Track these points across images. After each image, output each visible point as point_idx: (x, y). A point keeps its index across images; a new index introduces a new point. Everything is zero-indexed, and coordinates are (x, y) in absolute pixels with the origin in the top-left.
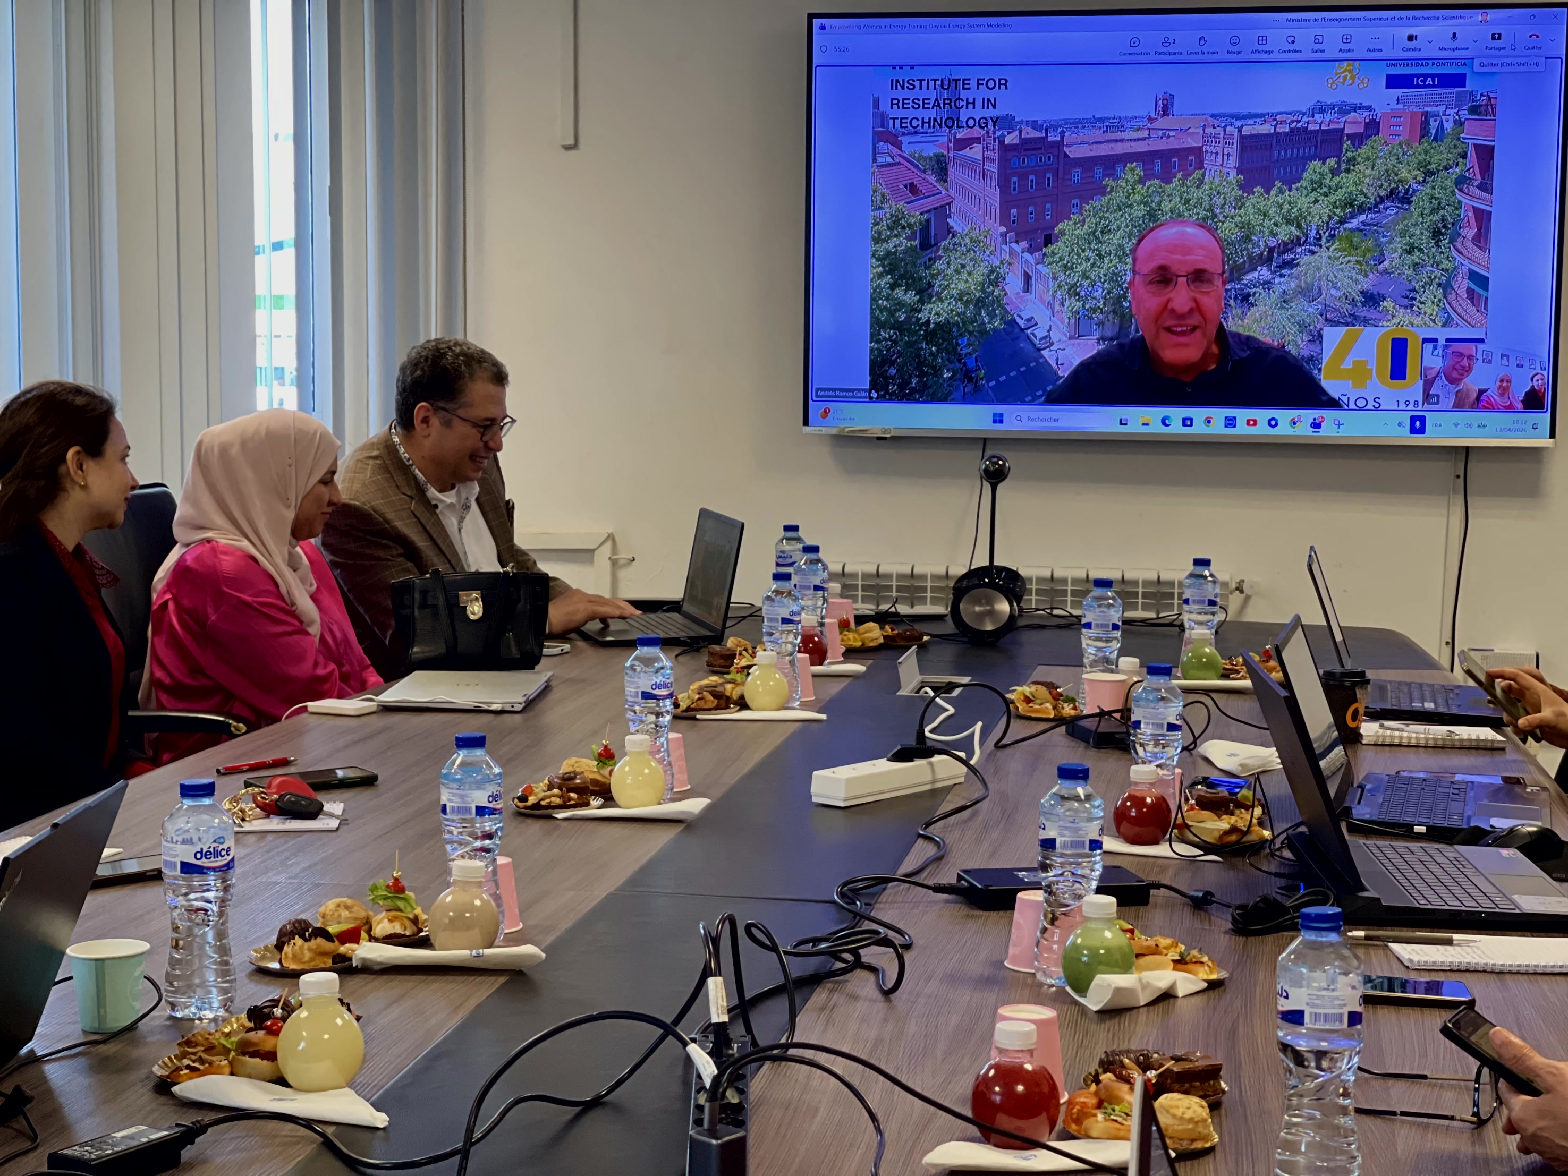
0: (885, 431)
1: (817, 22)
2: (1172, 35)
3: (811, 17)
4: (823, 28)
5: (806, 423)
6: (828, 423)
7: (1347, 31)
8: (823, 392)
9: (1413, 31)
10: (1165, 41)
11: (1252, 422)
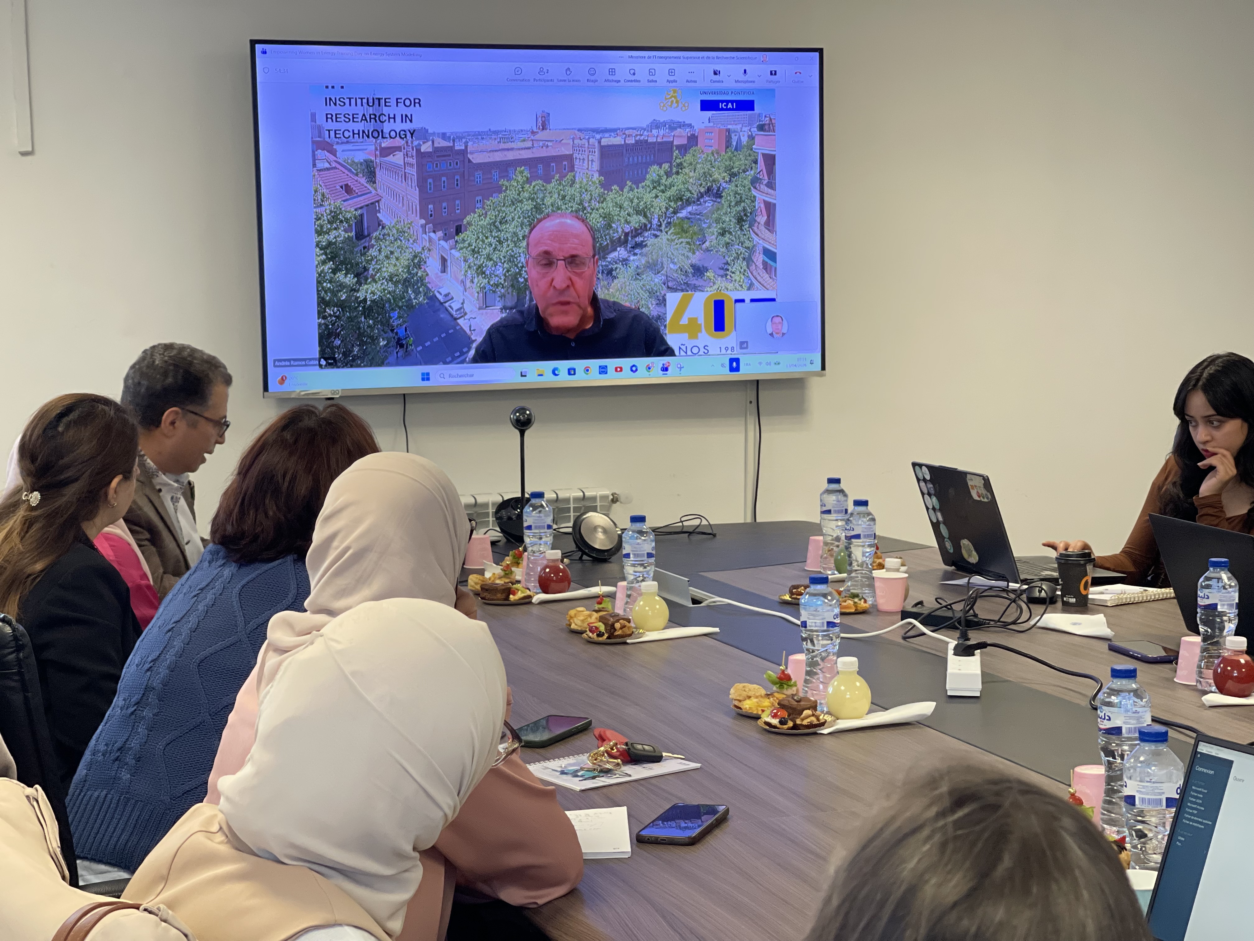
0: (334, 392)
1: (258, 47)
2: (545, 66)
3: (253, 43)
4: (264, 52)
5: (266, 388)
6: (286, 387)
7: (671, 66)
8: (280, 362)
9: (717, 68)
10: (541, 71)
11: (619, 369)
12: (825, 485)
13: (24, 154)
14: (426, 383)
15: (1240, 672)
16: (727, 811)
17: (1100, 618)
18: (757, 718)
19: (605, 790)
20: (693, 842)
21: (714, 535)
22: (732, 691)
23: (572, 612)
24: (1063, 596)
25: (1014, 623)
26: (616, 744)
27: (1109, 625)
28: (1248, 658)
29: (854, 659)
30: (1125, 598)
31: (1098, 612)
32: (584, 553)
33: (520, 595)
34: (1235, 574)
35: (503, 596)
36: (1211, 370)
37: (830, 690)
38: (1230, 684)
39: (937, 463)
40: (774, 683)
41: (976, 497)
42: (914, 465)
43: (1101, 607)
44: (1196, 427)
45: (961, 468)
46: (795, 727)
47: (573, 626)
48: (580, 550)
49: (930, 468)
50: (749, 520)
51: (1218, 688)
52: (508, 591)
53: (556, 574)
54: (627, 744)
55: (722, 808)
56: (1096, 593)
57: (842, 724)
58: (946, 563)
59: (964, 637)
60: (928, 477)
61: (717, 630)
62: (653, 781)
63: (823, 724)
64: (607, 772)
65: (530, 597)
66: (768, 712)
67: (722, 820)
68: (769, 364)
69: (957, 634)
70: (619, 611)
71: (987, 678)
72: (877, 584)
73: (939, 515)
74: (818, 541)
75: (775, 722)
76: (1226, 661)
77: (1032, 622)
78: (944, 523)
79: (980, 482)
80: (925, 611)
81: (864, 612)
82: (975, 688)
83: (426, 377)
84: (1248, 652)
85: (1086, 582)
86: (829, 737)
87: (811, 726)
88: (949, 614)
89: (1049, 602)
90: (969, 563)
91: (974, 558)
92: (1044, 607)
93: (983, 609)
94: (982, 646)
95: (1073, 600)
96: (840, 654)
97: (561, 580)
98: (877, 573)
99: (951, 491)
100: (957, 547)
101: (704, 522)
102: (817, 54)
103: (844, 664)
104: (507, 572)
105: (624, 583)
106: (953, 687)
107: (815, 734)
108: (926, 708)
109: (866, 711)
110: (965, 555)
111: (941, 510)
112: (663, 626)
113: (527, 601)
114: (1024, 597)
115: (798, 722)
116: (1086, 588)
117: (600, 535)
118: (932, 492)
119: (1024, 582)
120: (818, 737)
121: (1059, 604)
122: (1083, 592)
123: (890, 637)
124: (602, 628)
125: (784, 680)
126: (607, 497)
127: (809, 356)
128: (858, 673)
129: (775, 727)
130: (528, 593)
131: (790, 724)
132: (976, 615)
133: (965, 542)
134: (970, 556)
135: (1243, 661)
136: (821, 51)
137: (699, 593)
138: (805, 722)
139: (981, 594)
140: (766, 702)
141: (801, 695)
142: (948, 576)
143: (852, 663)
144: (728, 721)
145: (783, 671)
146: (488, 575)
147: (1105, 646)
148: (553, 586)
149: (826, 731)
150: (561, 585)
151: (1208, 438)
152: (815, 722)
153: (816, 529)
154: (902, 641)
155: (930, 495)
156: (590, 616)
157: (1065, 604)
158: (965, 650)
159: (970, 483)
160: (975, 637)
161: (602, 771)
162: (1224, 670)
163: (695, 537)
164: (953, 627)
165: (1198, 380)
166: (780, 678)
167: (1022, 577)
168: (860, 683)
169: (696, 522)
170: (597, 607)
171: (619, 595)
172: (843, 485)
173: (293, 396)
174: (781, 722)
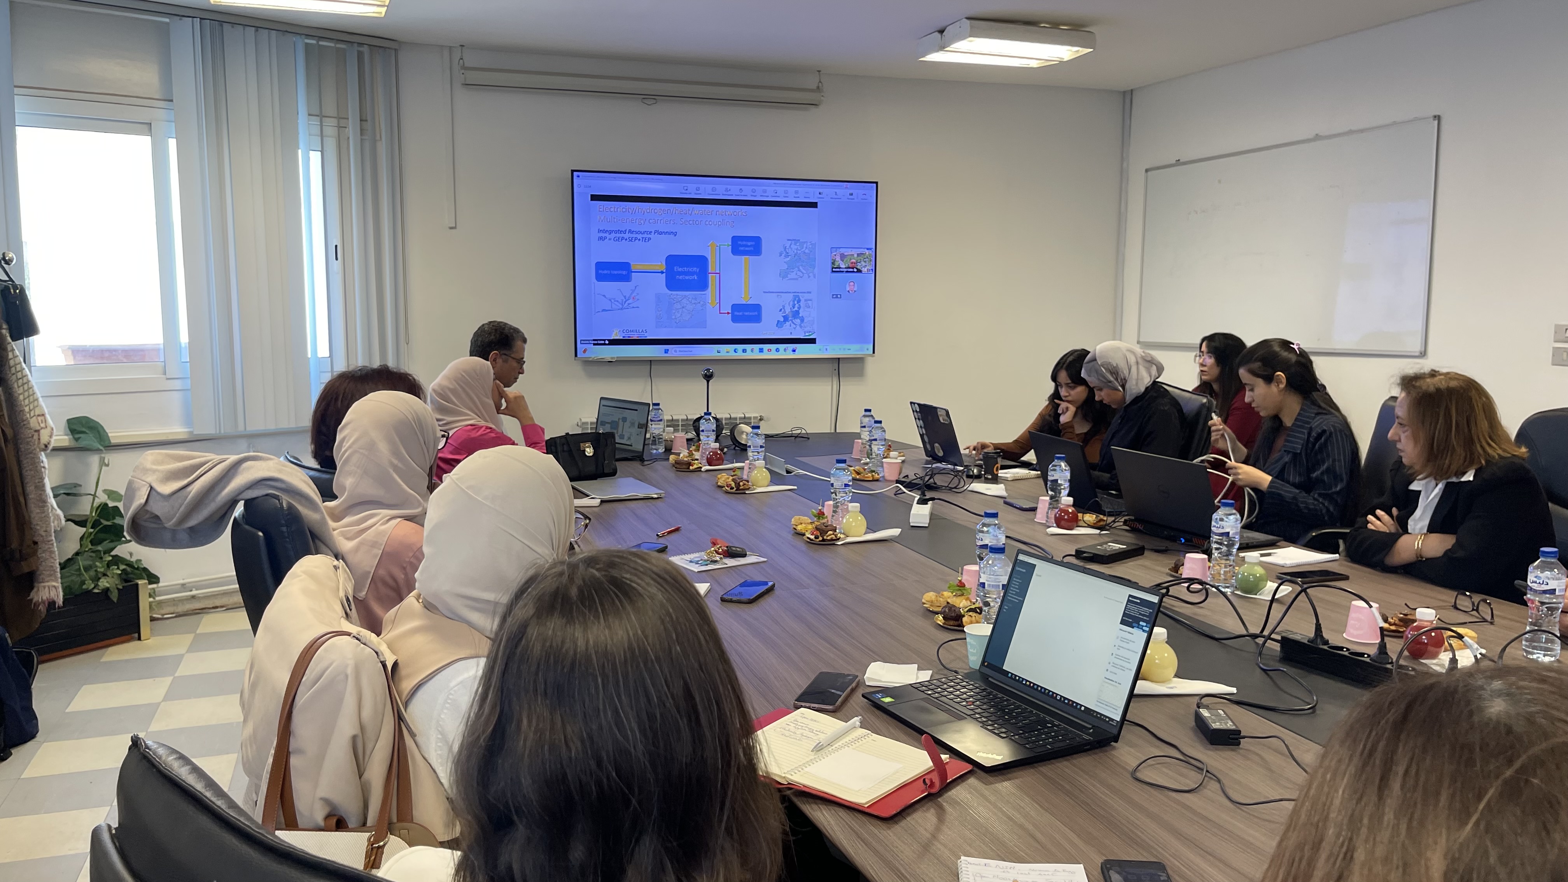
0: (612, 358)
1: (575, 173)
2: (729, 187)
3: (573, 171)
4: (578, 176)
5: (576, 355)
6: (587, 355)
7: (797, 189)
8: (584, 342)
9: (821, 191)
10: (727, 190)
11: (769, 350)
12: (864, 413)
13: (451, 228)
14: (666, 355)
15: (1068, 516)
16: (774, 586)
17: (1002, 486)
18: (804, 535)
19: (711, 572)
20: (751, 602)
21: (808, 438)
22: (793, 520)
23: (719, 476)
24: (985, 474)
25: (955, 488)
26: (721, 547)
27: (1006, 490)
28: (1073, 509)
29: (858, 505)
30: (1018, 476)
31: (1001, 483)
32: (736, 446)
33: (695, 466)
34: (1069, 463)
35: (687, 467)
36: (1071, 358)
37: (845, 521)
38: (1063, 523)
39: (922, 403)
40: (815, 516)
41: (942, 421)
42: (911, 403)
43: (1005, 481)
44: (1062, 387)
45: (935, 405)
46: (823, 540)
47: (719, 484)
48: (734, 444)
49: (919, 404)
50: (833, 431)
51: (1056, 523)
52: (689, 464)
53: (716, 456)
54: (727, 547)
55: (770, 584)
56: (1002, 473)
57: (849, 540)
58: (927, 456)
59: (923, 494)
60: (918, 410)
61: (796, 487)
62: (739, 568)
63: (838, 539)
64: (715, 562)
65: (701, 468)
66: (809, 531)
67: (771, 589)
68: (844, 349)
69: (920, 493)
70: (745, 477)
71: (932, 516)
72: (885, 465)
73: (924, 430)
74: (858, 442)
75: (812, 537)
76: (1061, 510)
77: (965, 488)
78: (926, 434)
79: (944, 413)
80: (908, 480)
81: (877, 480)
82: (925, 522)
83: (666, 351)
84: (1074, 505)
85: (997, 467)
86: (842, 547)
87: (832, 540)
88: (921, 482)
89: (978, 477)
90: (937, 455)
91: (941, 454)
92: (971, 480)
93: (939, 480)
94: (933, 499)
95: (990, 477)
96: (851, 501)
97: (718, 459)
98: (884, 460)
99: (930, 418)
100: (933, 448)
101: (804, 432)
102: (875, 185)
103: (852, 507)
104: (691, 454)
105: (748, 461)
106: (913, 521)
107: (834, 544)
108: (896, 532)
109: (864, 532)
110: (937, 452)
111: (925, 428)
112: (766, 484)
113: (699, 470)
114: (965, 474)
115: (825, 538)
116: (997, 470)
117: (744, 436)
118: (920, 417)
119: (966, 466)
120: (835, 547)
121: (983, 478)
122: (995, 472)
123: (887, 493)
124: (733, 485)
125: (821, 514)
126: (757, 417)
127: (865, 346)
128: (860, 512)
129: (812, 540)
130: (700, 465)
131: (821, 539)
132: (935, 483)
133: (937, 445)
134: (939, 452)
135: (1070, 511)
136: (877, 183)
137: (790, 467)
138: (829, 538)
139: (941, 472)
140: (810, 527)
141: (829, 523)
142: (927, 463)
143: (856, 507)
144: (790, 537)
145: (820, 510)
146: (681, 455)
147: (1002, 501)
148: (714, 462)
149: (839, 543)
150: (717, 462)
151: (1067, 394)
152: (835, 538)
153: (858, 436)
154: (894, 496)
155: (919, 419)
156: (728, 478)
157: (986, 479)
158: (923, 502)
159: (939, 413)
160: (929, 495)
161: (712, 561)
162: (1060, 515)
163: (798, 439)
164: (918, 489)
165: (1064, 364)
166: (818, 514)
167: (965, 464)
168: (861, 518)
169: (799, 432)
170: (733, 474)
171: (745, 468)
172: (872, 413)
173: (591, 359)
174: (815, 538)
